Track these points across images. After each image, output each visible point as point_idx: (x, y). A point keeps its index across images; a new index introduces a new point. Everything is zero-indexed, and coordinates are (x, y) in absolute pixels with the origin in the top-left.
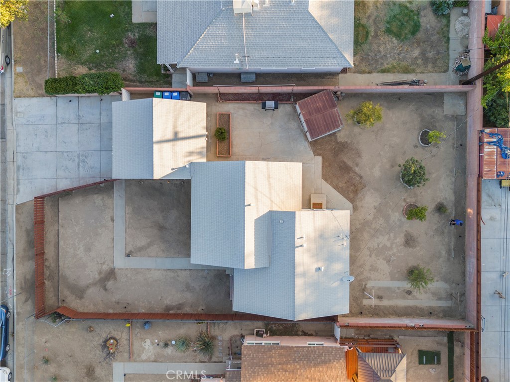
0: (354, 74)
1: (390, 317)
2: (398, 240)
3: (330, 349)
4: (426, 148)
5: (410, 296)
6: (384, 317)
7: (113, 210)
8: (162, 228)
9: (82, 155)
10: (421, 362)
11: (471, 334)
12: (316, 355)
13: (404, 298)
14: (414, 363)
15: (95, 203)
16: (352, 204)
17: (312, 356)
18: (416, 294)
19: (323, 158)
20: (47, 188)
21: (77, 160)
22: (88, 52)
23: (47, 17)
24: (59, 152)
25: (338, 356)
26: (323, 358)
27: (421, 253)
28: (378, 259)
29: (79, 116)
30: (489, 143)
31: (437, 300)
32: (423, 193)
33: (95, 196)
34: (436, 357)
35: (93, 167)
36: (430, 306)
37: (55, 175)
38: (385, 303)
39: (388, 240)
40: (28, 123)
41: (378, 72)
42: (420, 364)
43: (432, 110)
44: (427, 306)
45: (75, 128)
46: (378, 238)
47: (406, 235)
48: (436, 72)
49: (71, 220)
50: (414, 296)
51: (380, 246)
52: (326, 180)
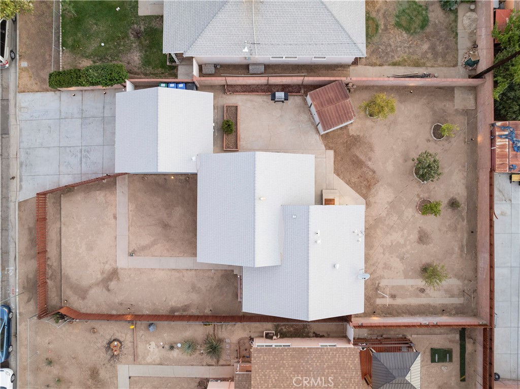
0: (365, 66)
1: (403, 316)
2: (412, 236)
3: (344, 350)
4: (438, 143)
5: (423, 294)
6: (397, 316)
7: (116, 207)
8: (166, 226)
9: (84, 151)
10: (433, 361)
11: (484, 331)
12: (329, 357)
13: (417, 296)
14: (427, 361)
15: (97, 200)
16: (365, 199)
17: (325, 357)
18: (429, 292)
19: (335, 152)
20: (50, 185)
21: (79, 155)
22: (92, 46)
23: (52, 12)
24: (61, 147)
25: (352, 357)
26: (337, 359)
27: (435, 249)
28: (392, 257)
29: (82, 110)
30: (500, 136)
31: (449, 297)
32: (436, 188)
33: (98, 192)
34: (448, 355)
35: (96, 163)
36: (442, 304)
37: (58, 171)
38: (399, 301)
39: (402, 236)
40: (31, 119)
41: (389, 65)
42: (432, 362)
43: (443, 104)
44: (439, 304)
45: (78, 122)
46: (391, 235)
47: (419, 232)
48: (446, 66)
49: (73, 218)
50: (427, 294)
51: (394, 244)
52: (338, 175)
